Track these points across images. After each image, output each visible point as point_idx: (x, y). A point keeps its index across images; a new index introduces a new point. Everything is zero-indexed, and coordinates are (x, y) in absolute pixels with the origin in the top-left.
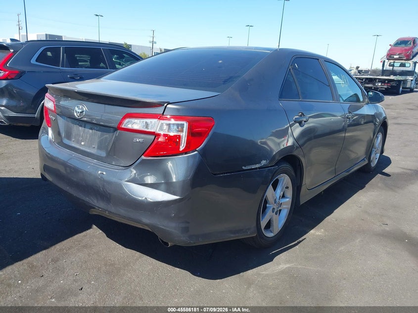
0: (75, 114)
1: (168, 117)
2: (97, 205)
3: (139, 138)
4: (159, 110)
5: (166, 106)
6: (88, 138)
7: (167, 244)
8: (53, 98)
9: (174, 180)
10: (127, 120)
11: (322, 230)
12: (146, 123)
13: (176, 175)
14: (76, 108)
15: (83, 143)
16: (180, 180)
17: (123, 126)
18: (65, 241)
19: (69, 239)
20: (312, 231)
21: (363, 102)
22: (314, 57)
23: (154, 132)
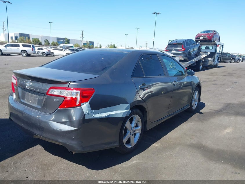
0: (26, 87)
1: (72, 88)
2: (37, 133)
3: (56, 99)
4: (67, 85)
5: (70, 83)
6: (33, 98)
7: (72, 153)
8: (16, 78)
9: (74, 120)
10: (51, 90)
11: (159, 144)
12: (61, 91)
13: (75, 117)
14: (27, 84)
15: (30, 101)
16: (78, 119)
17: (49, 93)
18: (21, 153)
19: (23, 152)
20: (154, 145)
21: (185, 75)
22: (154, 54)
23: (64, 96)
